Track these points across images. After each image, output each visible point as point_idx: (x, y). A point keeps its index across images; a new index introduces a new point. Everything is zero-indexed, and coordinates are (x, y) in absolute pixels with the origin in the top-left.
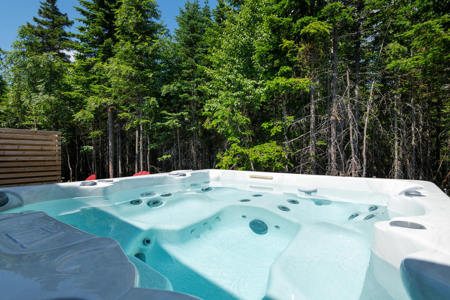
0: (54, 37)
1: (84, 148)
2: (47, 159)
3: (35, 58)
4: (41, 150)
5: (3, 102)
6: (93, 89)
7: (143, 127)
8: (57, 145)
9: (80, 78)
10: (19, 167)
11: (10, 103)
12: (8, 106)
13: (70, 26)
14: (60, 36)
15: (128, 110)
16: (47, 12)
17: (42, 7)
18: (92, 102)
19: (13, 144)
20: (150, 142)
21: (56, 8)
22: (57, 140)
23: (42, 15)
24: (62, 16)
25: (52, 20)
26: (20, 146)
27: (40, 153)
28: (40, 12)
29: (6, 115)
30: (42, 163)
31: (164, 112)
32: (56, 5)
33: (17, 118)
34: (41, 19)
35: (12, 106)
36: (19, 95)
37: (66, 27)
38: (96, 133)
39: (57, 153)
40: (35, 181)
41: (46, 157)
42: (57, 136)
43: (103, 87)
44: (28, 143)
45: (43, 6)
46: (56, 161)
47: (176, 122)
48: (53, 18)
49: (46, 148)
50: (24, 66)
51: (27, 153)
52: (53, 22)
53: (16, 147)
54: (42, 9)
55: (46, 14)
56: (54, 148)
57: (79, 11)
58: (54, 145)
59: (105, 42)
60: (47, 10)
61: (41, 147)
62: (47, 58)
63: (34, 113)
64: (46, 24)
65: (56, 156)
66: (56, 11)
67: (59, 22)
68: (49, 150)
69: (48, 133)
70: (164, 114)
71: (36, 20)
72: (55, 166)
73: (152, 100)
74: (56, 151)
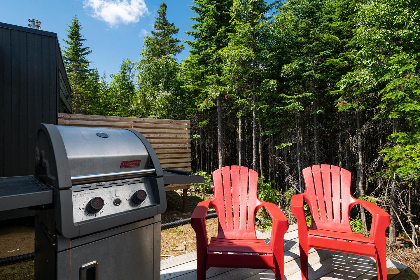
0: (166, 45)
1: (193, 137)
2: (180, 147)
3: (156, 61)
4: (176, 138)
5: (134, 102)
6: (207, 80)
7: (256, 114)
8: (187, 134)
9: (196, 71)
10: (160, 154)
11: (139, 102)
12: (137, 104)
13: (176, 33)
14: (169, 43)
15: (239, 97)
16: (160, 25)
17: (156, 22)
18: (212, 91)
19: (155, 133)
20: (262, 129)
21: (166, 20)
22: (187, 129)
23: (156, 28)
24: (171, 26)
25: (163, 31)
26: (161, 135)
27: (175, 141)
28: (156, 26)
29: (136, 111)
30: (176, 151)
31: (282, 95)
32: (166, 17)
33: (143, 113)
34: (156, 31)
35: (140, 104)
36: (144, 95)
37: (173, 34)
38: (203, 123)
39: (187, 141)
40: (172, 167)
41: (179, 145)
42: (187, 124)
43: (217, 77)
44: (166, 132)
45: (157, 20)
46: (186, 148)
47: (299, 105)
48: (164, 29)
49: (179, 136)
50: (149, 69)
51: (166, 141)
52: (164, 32)
53: (158, 136)
54: (156, 23)
55: (159, 27)
56: (185, 136)
57: (194, 9)
58: (184, 134)
59: (218, 32)
60: (160, 23)
61: (175, 135)
62: (165, 60)
63: (157, 107)
64: (159, 35)
65: (186, 143)
66: (166, 23)
67: (169, 31)
68: (181, 138)
69: (180, 122)
70: (282, 97)
71: (153, 33)
72: (186, 153)
73: (272, 83)
74: (186, 138)
